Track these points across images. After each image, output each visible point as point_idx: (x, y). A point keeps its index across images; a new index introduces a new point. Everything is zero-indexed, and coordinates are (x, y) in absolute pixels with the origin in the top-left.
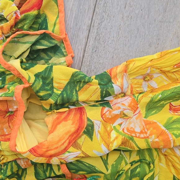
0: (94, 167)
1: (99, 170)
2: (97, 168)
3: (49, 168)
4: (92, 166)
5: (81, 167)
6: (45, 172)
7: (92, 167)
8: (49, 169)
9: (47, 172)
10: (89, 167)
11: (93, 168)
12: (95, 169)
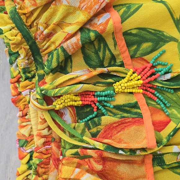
0: (161, 32)
1: (168, 35)
2: (165, 34)
3: (102, 45)
4: (160, 31)
5: (145, 36)
6: (97, 53)
7: (158, 34)
8: (102, 47)
9: (100, 51)
10: (154, 34)
11: (160, 34)
12: (164, 35)
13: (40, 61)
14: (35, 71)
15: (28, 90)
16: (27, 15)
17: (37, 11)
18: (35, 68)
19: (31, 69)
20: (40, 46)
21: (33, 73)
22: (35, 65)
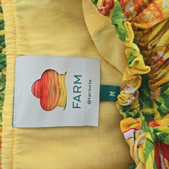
13: (146, 96)
14: (139, 109)
15: (132, 130)
16: (145, 32)
17: (159, 27)
18: (139, 105)
19: (133, 107)
20: (151, 75)
21: (136, 111)
22: (139, 101)
